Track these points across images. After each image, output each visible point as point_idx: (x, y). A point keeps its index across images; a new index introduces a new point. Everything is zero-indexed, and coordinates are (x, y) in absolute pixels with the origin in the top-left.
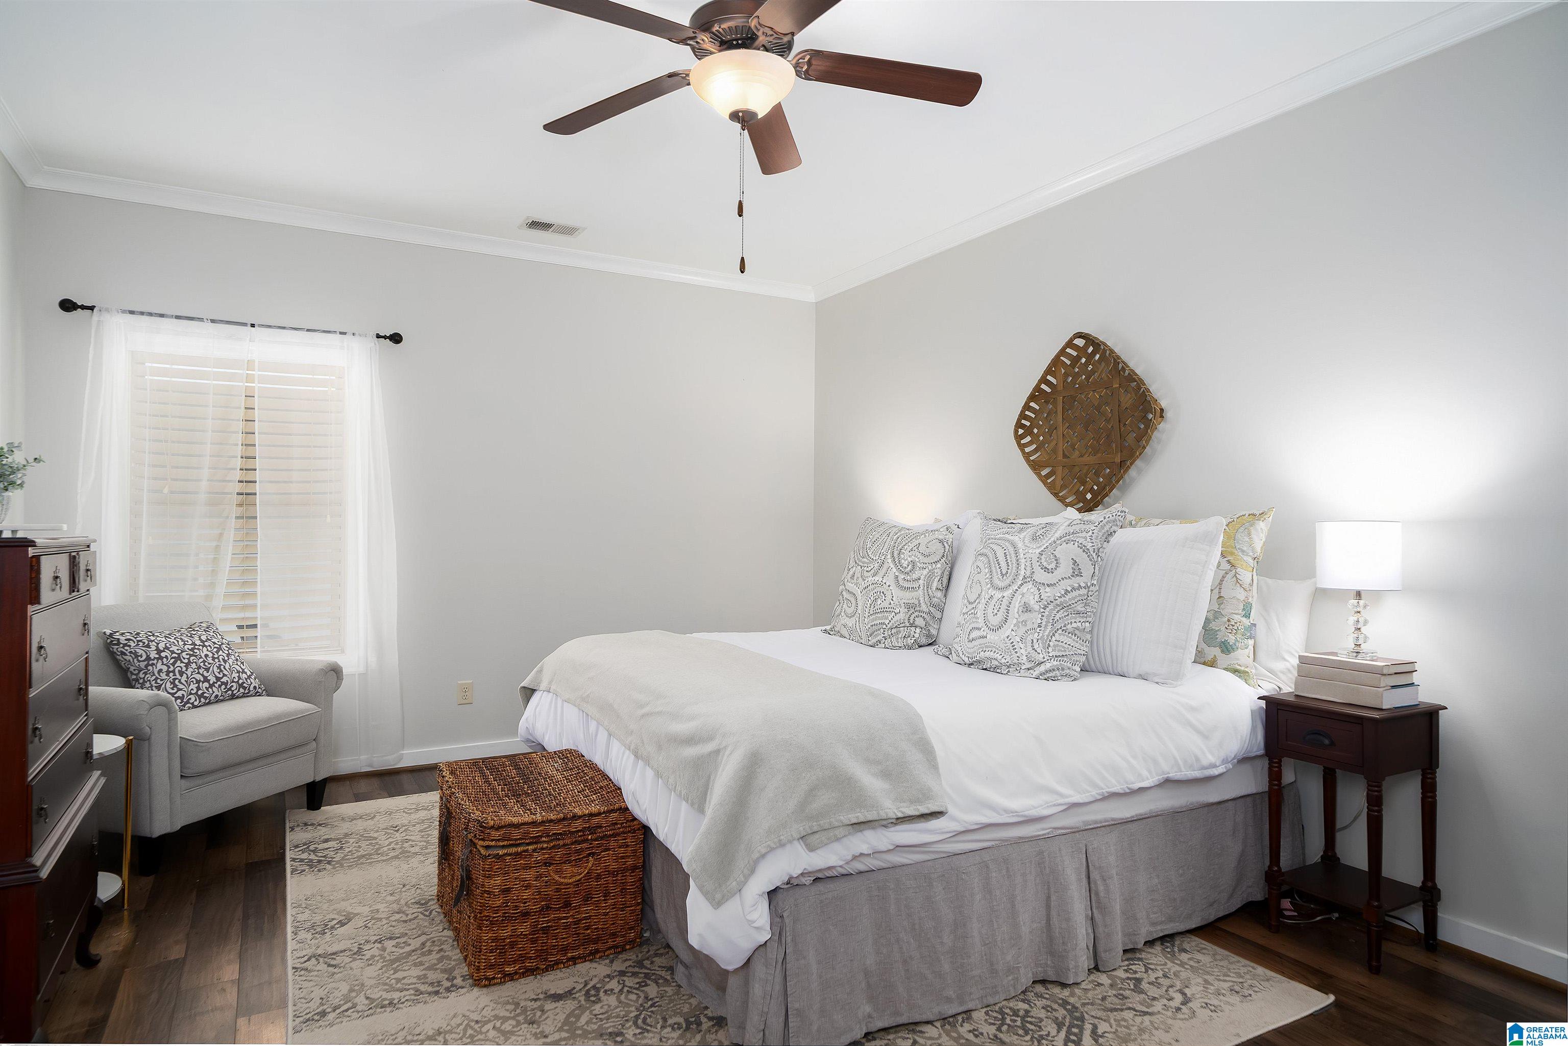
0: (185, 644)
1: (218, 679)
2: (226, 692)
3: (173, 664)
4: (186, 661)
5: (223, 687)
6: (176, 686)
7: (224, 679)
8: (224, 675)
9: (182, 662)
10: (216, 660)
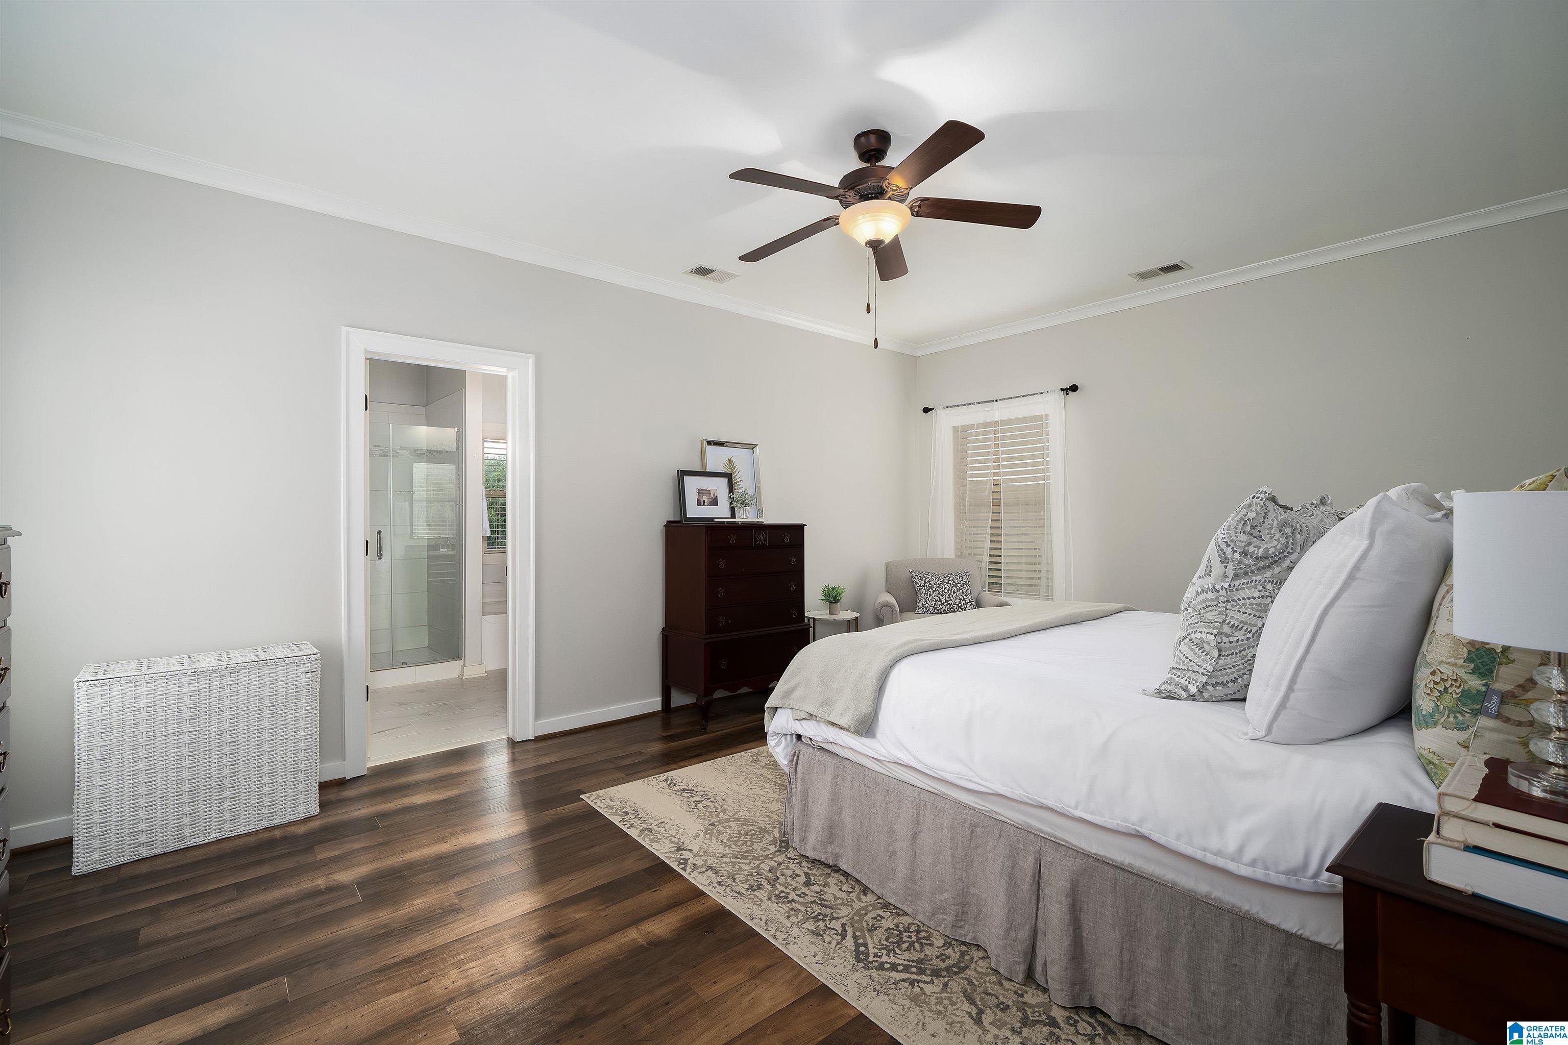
0: (962, 580)
1: (946, 601)
2: (950, 609)
3: (928, 590)
4: (958, 588)
5: (949, 606)
6: (926, 601)
7: (950, 602)
8: (951, 600)
9: (932, 590)
10: (949, 591)
